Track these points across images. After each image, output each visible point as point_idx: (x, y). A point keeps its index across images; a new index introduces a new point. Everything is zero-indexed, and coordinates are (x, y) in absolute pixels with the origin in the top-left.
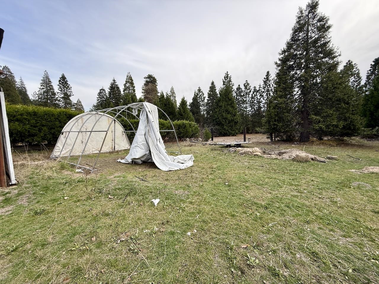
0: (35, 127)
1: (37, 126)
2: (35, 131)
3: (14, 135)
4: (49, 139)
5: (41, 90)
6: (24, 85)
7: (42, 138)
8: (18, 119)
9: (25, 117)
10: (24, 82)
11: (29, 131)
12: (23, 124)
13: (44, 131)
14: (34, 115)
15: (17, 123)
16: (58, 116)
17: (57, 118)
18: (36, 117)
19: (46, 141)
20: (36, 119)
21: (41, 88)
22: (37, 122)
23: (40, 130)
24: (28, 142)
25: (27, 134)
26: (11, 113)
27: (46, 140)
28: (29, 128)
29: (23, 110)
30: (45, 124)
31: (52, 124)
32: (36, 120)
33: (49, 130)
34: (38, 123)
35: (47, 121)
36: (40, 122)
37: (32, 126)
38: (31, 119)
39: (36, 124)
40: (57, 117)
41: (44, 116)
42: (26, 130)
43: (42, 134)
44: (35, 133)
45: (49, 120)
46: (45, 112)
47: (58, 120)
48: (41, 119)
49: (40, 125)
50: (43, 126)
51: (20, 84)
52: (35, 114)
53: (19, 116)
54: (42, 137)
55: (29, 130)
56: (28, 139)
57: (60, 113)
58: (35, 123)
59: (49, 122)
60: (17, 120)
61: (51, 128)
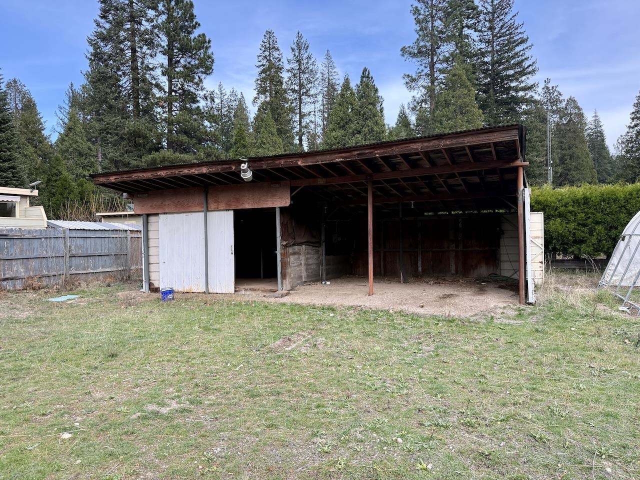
0: (584, 225)
1: (587, 224)
2: (583, 233)
3: (553, 242)
4: (605, 249)
5: (631, 130)
6: (600, 126)
7: (594, 247)
8: (561, 213)
9: (571, 208)
10: (601, 120)
11: (574, 234)
12: (567, 221)
13: (598, 234)
14: (585, 203)
15: (559, 220)
16: (627, 201)
17: (624, 206)
18: (587, 208)
19: (602, 254)
20: (586, 210)
21: (632, 125)
22: (588, 216)
23: (591, 233)
24: (572, 253)
25: (571, 238)
26: (553, 204)
27: (601, 251)
28: (575, 229)
29: (569, 198)
30: (601, 219)
31: (613, 219)
32: (587, 213)
33: (606, 231)
34: (589, 218)
35: (605, 214)
36: (592, 216)
37: (579, 224)
38: (580, 211)
39: (586, 220)
40: (625, 202)
41: (601, 204)
42: (570, 232)
43: (594, 240)
44: (583, 238)
45: (608, 210)
46: (603, 195)
47: (626, 209)
48: (594, 210)
49: (592, 222)
50: (597, 223)
51: (593, 127)
52: (586, 200)
53: (562, 208)
54: (593, 244)
55: (574, 231)
56: (573, 249)
57: (631, 194)
58: (584, 218)
59: (608, 215)
60: (560, 215)
61: (611, 227)
